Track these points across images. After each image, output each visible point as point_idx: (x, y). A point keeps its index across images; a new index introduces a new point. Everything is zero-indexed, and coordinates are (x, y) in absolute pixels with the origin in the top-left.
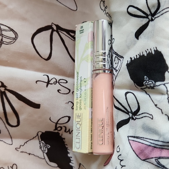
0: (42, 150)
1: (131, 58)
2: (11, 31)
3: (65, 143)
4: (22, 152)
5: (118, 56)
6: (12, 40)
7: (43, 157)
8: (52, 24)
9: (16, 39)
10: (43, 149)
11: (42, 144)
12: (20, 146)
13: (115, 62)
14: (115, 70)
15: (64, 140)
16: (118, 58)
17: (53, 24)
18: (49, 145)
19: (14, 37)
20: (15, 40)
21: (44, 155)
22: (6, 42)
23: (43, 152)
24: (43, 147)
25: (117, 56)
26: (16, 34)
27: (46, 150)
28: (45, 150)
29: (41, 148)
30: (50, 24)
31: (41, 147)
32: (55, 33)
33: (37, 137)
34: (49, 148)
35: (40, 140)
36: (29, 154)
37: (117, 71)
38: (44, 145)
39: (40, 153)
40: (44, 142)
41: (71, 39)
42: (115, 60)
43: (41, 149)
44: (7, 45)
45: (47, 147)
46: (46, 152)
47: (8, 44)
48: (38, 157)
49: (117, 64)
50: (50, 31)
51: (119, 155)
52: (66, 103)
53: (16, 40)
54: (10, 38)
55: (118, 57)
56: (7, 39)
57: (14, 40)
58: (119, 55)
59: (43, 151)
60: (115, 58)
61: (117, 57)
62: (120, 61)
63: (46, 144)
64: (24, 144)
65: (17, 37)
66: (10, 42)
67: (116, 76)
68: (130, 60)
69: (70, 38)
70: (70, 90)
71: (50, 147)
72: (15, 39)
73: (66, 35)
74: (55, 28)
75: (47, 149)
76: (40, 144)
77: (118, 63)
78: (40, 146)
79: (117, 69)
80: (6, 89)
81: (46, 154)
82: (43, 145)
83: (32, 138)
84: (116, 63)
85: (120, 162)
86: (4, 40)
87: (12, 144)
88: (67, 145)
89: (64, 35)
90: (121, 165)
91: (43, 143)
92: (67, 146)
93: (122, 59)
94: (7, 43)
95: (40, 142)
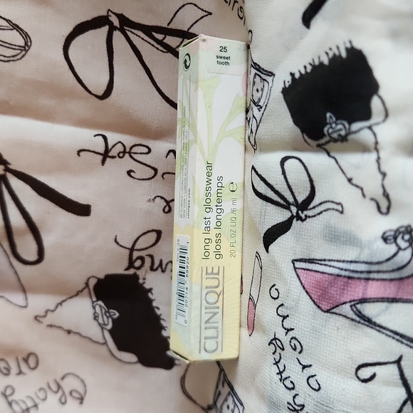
0: (99, 324)
1: (292, 75)
2: (15, 28)
3: (154, 304)
4: (51, 326)
5: (260, 71)
6: (19, 51)
7: (101, 341)
8: (108, 12)
9: (27, 48)
10: (101, 321)
11: (98, 309)
12: (47, 312)
13: (255, 88)
14: (257, 106)
15: (150, 295)
16: (260, 76)
17: (110, 13)
18: (115, 312)
19: (22, 43)
20: (24, 52)
21: (104, 335)
22: (5, 56)
23: (102, 328)
24: (102, 315)
25: (258, 72)
26: (25, 36)
27: (108, 324)
28: (106, 322)
29: (96, 318)
30: (104, 13)
31: (98, 316)
32: (117, 35)
33: (86, 290)
34: (115, 317)
35: (94, 299)
36: (69, 332)
37: (261, 108)
38: (103, 311)
39: (94, 331)
40: (103, 304)
41: (157, 49)
42: (254, 83)
43: (97, 321)
44: (7, 63)
45: (110, 316)
46: (110, 326)
47: (8, 61)
48: (90, 339)
49: (260, 92)
50: (106, 28)
51: (280, 306)
52: (149, 200)
53: (27, 51)
54: (14, 47)
55: (262, 73)
56: (5, 48)
57: (22, 50)
58: (263, 69)
59: (102, 327)
60: (255, 78)
61: (260, 74)
62: (266, 83)
63: (109, 308)
64: (56, 307)
65: (29, 44)
66: (13, 56)
67: (258, 122)
68: (289, 79)
69: (153, 45)
70: (156, 170)
71: (117, 314)
72: (26, 48)
73: (143, 39)
74: (116, 22)
75: (110, 320)
76: (94, 308)
77: (262, 90)
78: (95, 312)
79: (261, 104)
80: (7, 170)
81: (111, 332)
82: (101, 310)
83: (75, 293)
84: (257, 91)
85: (283, 321)
87: (26, 307)
88: (158, 308)
89: (138, 39)
90: (285, 329)
91: (100, 306)
92: (158, 312)
93: (269, 79)
94: (6, 59)
95: (93, 302)
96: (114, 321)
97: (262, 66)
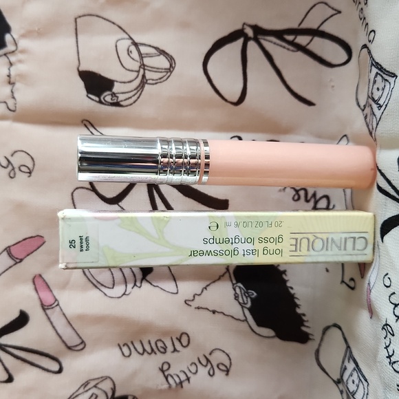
0: (240, 303)
2: (161, 54)
3: (288, 284)
4: (198, 308)
5: (382, 71)
6: (165, 74)
7: (243, 318)
8: (243, 26)
9: (172, 69)
10: (241, 301)
11: (238, 290)
12: (194, 296)
13: (376, 87)
14: (377, 104)
15: (284, 276)
16: (382, 76)
17: (245, 26)
18: (253, 292)
19: (167, 65)
20: (169, 74)
21: (244, 313)
22: (153, 80)
23: (242, 307)
24: (242, 296)
25: (379, 72)
26: (171, 59)
27: (247, 303)
28: (246, 302)
29: (236, 298)
30: (239, 27)
31: (238, 297)
32: (252, 45)
34: (253, 296)
35: (234, 282)
36: (214, 312)
37: (381, 107)
38: (243, 292)
39: (236, 310)
40: (242, 286)
42: (375, 82)
43: (237, 300)
44: (155, 86)
45: (249, 296)
46: (249, 305)
47: (156, 83)
48: (233, 317)
49: (380, 92)
50: (240, 41)
51: (392, 294)
53: (171, 72)
54: (160, 70)
55: (384, 73)
56: (154, 73)
57: (167, 72)
58: (385, 69)
59: (242, 305)
60: (376, 76)
61: (382, 73)
62: (387, 84)
63: (247, 289)
64: (202, 292)
65: (173, 65)
66: (160, 79)
67: (378, 120)
71: (255, 294)
72: (170, 70)
73: (275, 43)
74: (250, 32)
75: (249, 300)
76: (235, 290)
77: (383, 89)
78: (236, 293)
79: (381, 102)
81: (250, 309)
82: (241, 291)
83: (218, 278)
84: (378, 89)
86: (149, 75)
87: (177, 293)
88: (292, 289)
91: (240, 287)
92: (292, 291)
93: (392, 80)
94: (154, 82)
95: (233, 284)
96: (252, 300)
97: (384, 66)
